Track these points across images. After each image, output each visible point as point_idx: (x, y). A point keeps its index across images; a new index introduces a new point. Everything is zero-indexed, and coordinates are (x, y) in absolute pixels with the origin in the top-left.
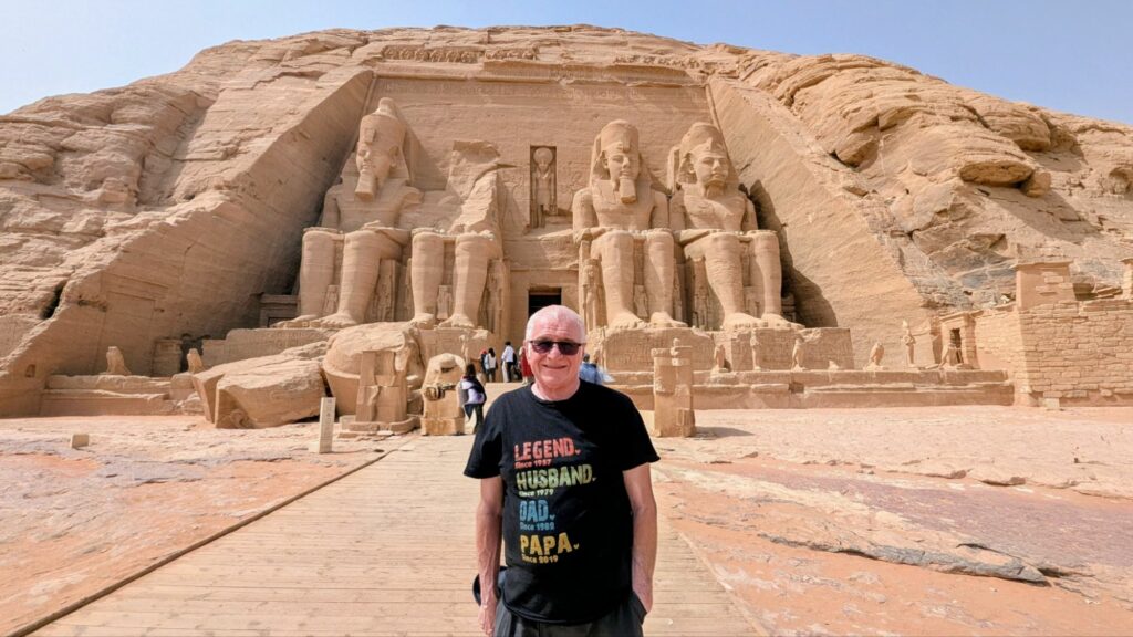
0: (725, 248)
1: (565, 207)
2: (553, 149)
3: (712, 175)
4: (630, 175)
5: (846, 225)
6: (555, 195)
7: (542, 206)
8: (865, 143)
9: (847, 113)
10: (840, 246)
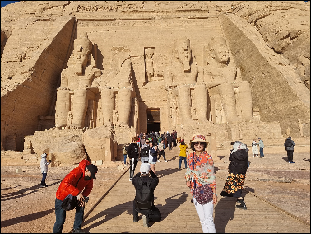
2: (154, 49)
7: (150, 73)
10: (276, 88)
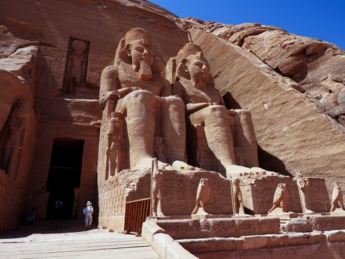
0: (221, 116)
1: (93, 82)
2: (88, 43)
3: (202, 73)
4: (147, 62)
5: (297, 109)
6: (86, 73)
7: (74, 79)
8: (298, 62)
9: (286, 45)
